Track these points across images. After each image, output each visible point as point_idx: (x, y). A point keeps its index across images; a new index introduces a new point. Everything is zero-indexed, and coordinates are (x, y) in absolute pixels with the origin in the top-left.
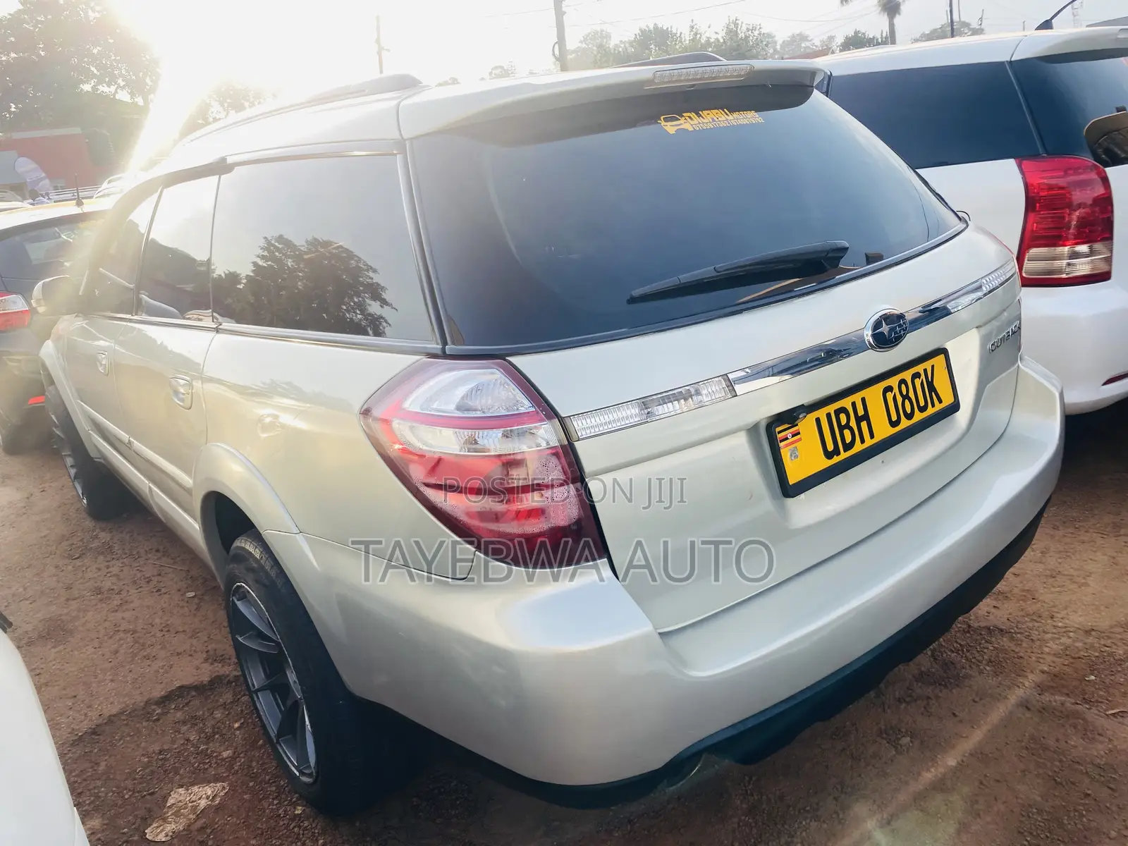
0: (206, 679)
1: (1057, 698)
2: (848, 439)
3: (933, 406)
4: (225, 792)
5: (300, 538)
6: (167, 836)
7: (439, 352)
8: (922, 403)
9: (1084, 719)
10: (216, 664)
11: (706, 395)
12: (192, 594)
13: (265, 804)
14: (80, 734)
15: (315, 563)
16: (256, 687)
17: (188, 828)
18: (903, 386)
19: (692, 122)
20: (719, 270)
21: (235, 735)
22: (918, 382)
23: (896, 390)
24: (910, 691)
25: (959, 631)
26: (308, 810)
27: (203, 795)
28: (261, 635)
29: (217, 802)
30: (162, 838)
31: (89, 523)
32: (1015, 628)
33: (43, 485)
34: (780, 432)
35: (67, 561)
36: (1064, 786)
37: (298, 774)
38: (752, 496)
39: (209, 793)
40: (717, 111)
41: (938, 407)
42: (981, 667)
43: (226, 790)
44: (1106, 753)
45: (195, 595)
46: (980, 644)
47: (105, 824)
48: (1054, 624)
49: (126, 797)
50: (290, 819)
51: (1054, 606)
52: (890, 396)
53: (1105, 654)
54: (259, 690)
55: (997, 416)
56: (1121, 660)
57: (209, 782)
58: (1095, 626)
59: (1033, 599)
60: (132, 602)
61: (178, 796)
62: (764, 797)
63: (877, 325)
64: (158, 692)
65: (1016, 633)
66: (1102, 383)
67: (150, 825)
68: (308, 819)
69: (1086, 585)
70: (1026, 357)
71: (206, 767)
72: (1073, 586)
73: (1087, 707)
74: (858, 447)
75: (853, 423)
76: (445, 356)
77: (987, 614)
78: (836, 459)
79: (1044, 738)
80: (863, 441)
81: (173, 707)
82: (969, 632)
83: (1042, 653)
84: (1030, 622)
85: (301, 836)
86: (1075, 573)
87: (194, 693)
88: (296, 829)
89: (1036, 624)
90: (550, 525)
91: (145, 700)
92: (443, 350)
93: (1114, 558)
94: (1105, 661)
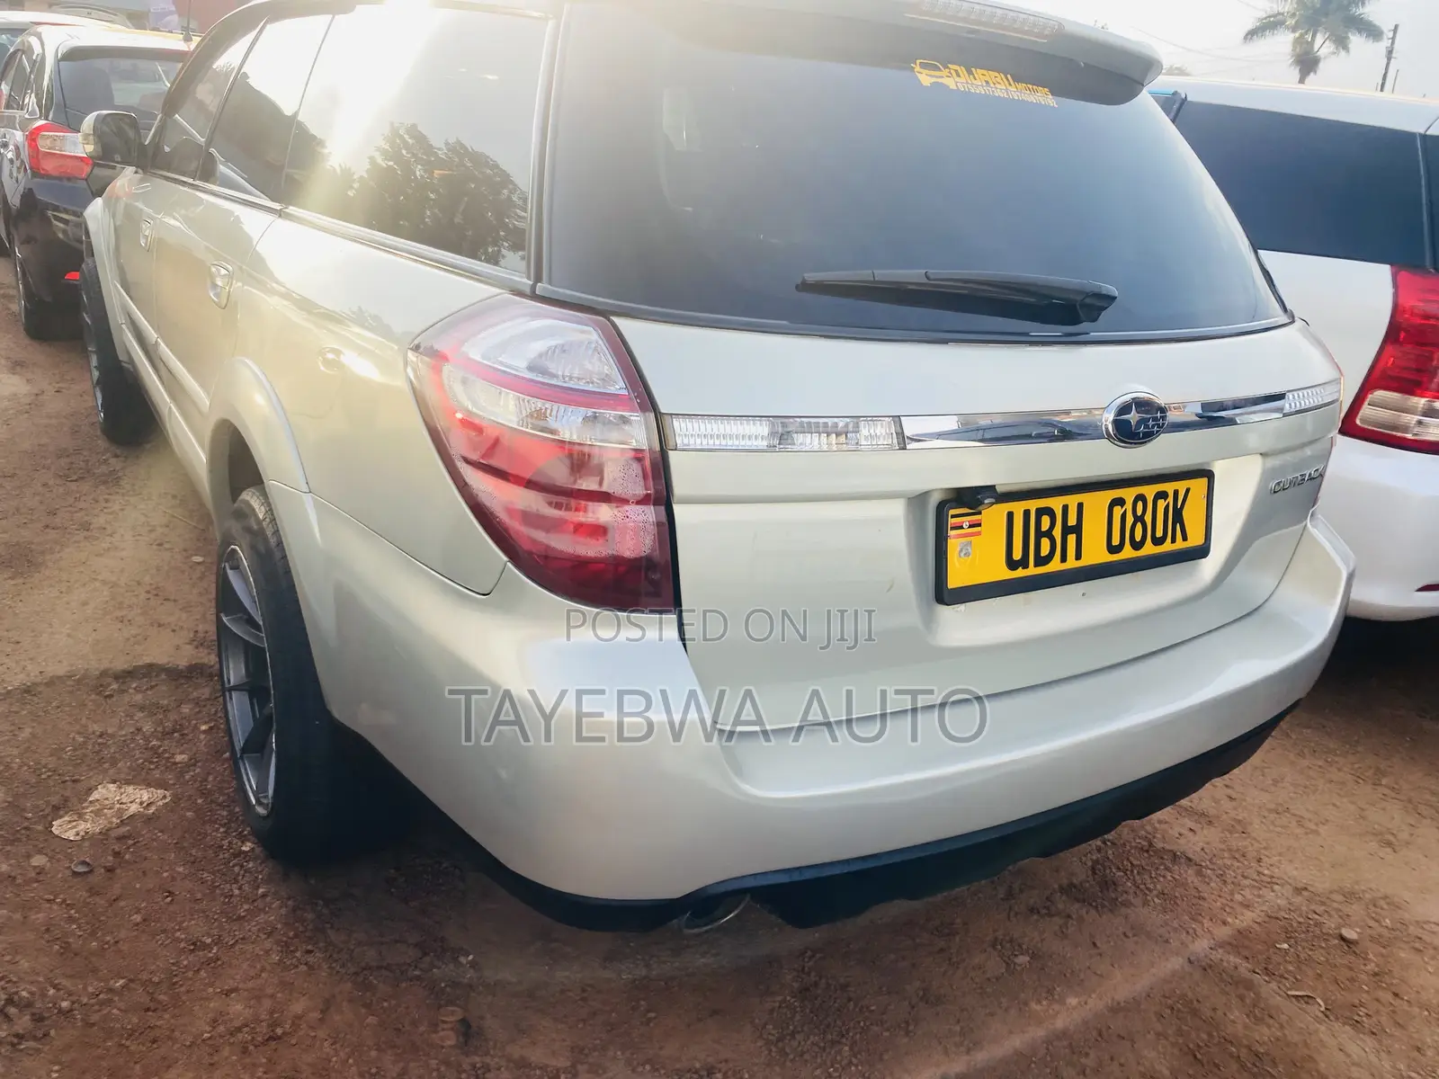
0: (183, 663)
1: (1232, 958)
2: (1045, 551)
3: (1173, 541)
4: (164, 801)
5: (308, 500)
6: (78, 834)
7: (528, 291)
8: (1159, 534)
9: (1258, 994)
10: (201, 650)
11: (866, 438)
12: (199, 559)
13: (208, 828)
14: (9, 688)
15: (318, 535)
16: (232, 684)
17: (105, 833)
18: (1140, 504)
19: (958, 79)
20: (932, 277)
21: (198, 739)
22: (1161, 504)
23: (1129, 506)
24: (1049, 903)
25: (1136, 847)
26: (258, 850)
27: (137, 798)
28: (251, 621)
29: (151, 811)
30: (71, 835)
31: (102, 443)
32: (1208, 863)
33: (60, 385)
34: (953, 516)
35: (59, 481)
36: (1203, 1065)
37: (254, 802)
38: (891, 587)
39: (145, 798)
40: (997, 74)
41: (1180, 545)
42: (1148, 898)
43: (167, 800)
44: (1271, 1041)
45: (204, 561)
46: (1157, 869)
47: (7, 802)
48: (1260, 869)
49: (43, 776)
50: (233, 854)
51: (1265, 848)
52: (1118, 511)
53: (1311, 922)
54: (235, 688)
55: (1256, 581)
56: (1328, 934)
57: (149, 785)
58: (1312, 886)
59: (1243, 833)
60: (123, 549)
61: (106, 792)
62: (823, 981)
63: (1124, 409)
64: (121, 664)
65: (1207, 867)
66: (1416, 588)
67: (61, 817)
68: (255, 859)
69: (1316, 832)
70: (1320, 516)
71: (152, 767)
72: (1299, 831)
73: (1267, 979)
74: (1055, 565)
75: (1057, 533)
76: (534, 297)
77: (1177, 835)
78: (1020, 573)
79: (1198, 1001)
80: (1064, 559)
81: (134, 685)
82: (1147, 851)
83: (1232, 900)
84: (1229, 858)
85: (240, 877)
86: (1307, 815)
87: (163, 676)
88: (237, 869)
89: (1236, 864)
90: (610, 553)
91: (102, 668)
92: (533, 287)
93: (1363, 810)
94: (1308, 931)
